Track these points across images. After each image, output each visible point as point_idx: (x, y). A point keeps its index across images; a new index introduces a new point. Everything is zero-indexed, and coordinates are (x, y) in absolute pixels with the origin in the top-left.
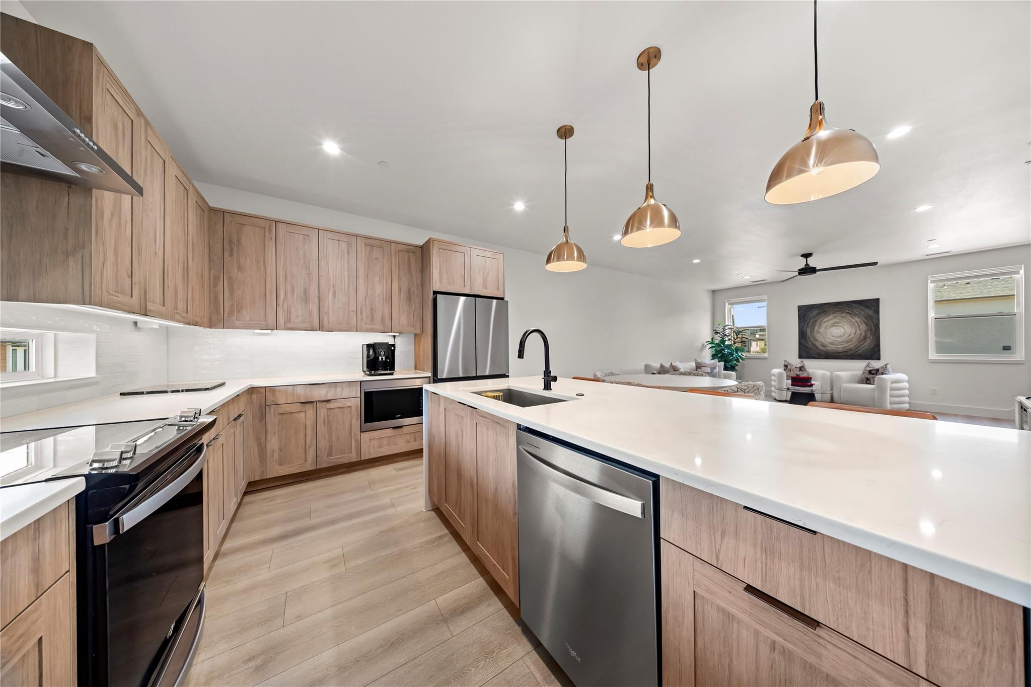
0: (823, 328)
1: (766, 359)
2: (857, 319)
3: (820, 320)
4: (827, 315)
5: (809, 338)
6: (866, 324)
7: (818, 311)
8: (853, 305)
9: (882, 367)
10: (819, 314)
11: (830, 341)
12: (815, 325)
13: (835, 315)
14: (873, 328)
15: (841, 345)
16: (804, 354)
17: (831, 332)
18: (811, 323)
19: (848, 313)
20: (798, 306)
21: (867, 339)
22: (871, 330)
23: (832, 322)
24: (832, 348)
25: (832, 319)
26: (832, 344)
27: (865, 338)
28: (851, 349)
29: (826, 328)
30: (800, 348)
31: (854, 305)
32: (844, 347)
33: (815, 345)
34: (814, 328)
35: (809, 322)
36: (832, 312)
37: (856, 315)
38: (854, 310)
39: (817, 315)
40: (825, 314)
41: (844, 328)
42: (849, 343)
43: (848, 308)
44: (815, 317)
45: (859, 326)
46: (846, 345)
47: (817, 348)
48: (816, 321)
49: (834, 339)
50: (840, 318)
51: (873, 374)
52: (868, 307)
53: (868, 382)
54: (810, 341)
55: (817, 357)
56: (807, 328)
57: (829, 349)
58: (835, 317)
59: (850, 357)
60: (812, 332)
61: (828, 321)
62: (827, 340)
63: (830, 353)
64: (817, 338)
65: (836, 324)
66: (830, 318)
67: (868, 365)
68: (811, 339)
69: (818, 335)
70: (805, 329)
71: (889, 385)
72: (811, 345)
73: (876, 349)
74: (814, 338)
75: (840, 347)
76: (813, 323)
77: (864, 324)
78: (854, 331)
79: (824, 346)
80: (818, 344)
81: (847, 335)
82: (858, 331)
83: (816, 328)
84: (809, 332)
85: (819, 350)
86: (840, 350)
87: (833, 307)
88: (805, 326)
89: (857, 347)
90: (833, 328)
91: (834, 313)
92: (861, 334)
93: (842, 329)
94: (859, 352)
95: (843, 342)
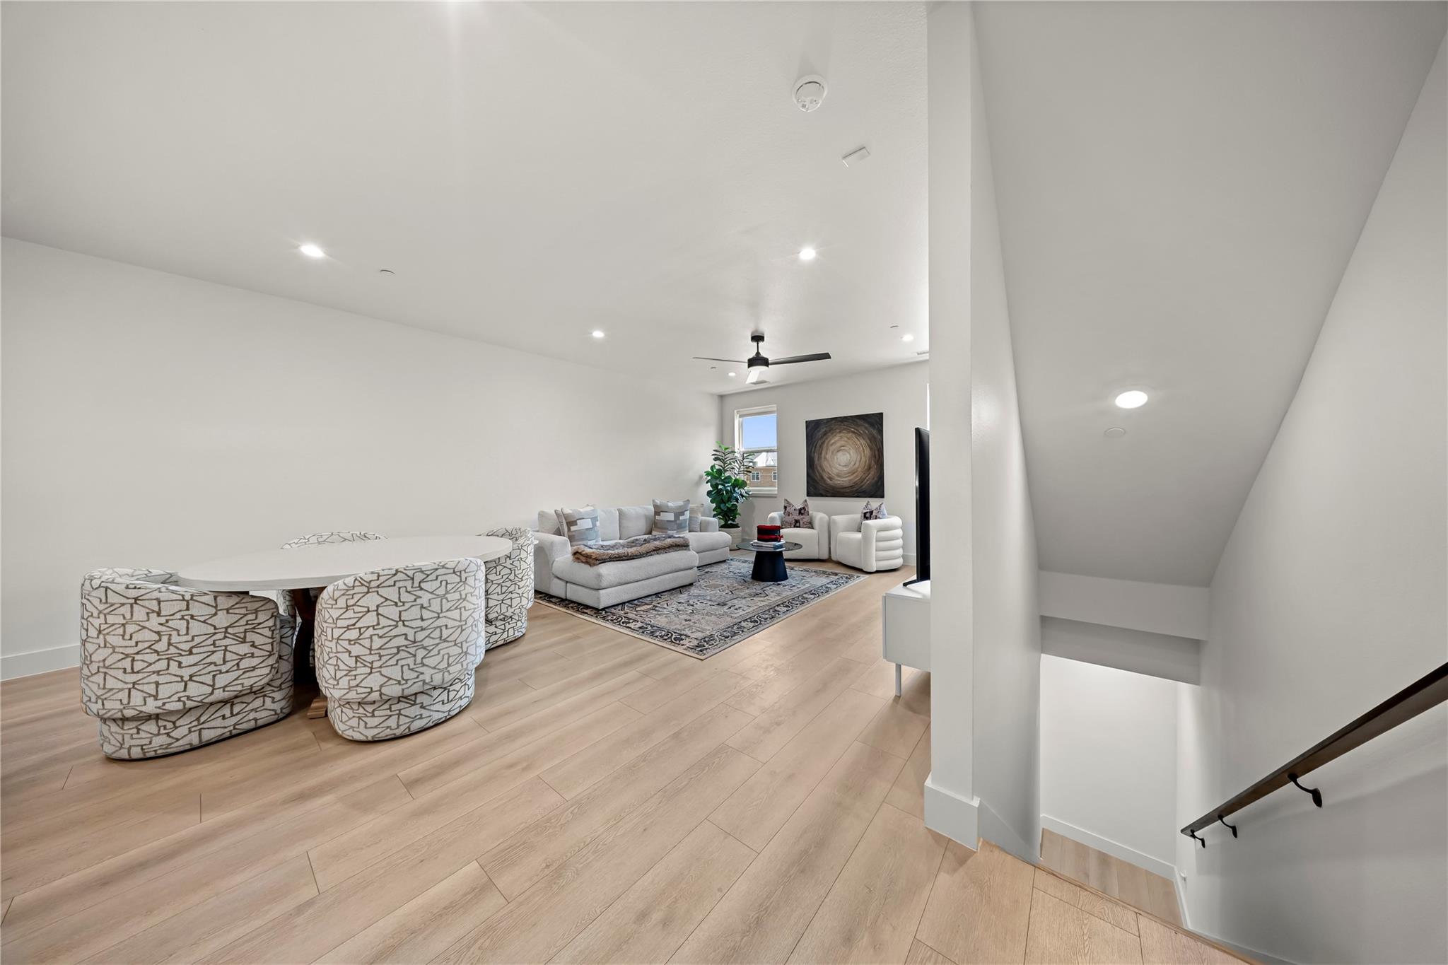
0: (830, 453)
2: (862, 441)
3: (827, 442)
4: (834, 434)
5: (817, 468)
6: (871, 449)
7: (826, 429)
8: (858, 421)
9: (880, 509)
10: (826, 433)
11: (837, 471)
12: (823, 448)
13: (842, 434)
14: (877, 453)
15: (845, 477)
16: (811, 490)
17: (837, 459)
18: (818, 446)
19: (853, 432)
20: (806, 422)
21: (871, 469)
22: (877, 456)
23: (838, 444)
24: (838, 481)
25: (838, 440)
27: (869, 468)
28: (856, 484)
29: (833, 452)
30: (807, 482)
31: (860, 422)
32: (850, 480)
33: (822, 477)
34: (821, 453)
35: (816, 444)
36: (838, 431)
37: (860, 435)
38: (859, 429)
39: (825, 435)
40: (832, 434)
41: (850, 455)
42: (855, 475)
43: (853, 426)
44: (822, 437)
45: (864, 451)
46: (852, 477)
47: (824, 481)
48: (823, 443)
49: (840, 468)
50: (846, 439)
52: (872, 425)
54: (818, 471)
55: (824, 494)
56: (814, 453)
57: (836, 482)
58: (841, 438)
59: (856, 494)
60: (819, 458)
61: (835, 443)
62: (834, 469)
63: (837, 488)
64: (824, 467)
65: (842, 448)
66: (837, 438)
67: (866, 506)
68: (819, 468)
69: (825, 463)
70: (812, 455)
71: (874, 535)
72: (819, 477)
73: (879, 484)
74: (821, 467)
75: (846, 481)
76: (820, 447)
77: (868, 449)
78: (859, 458)
79: (830, 479)
80: (825, 476)
81: (853, 463)
82: (863, 458)
83: (823, 452)
84: (816, 459)
85: (826, 484)
86: (846, 484)
87: (839, 423)
88: (813, 450)
89: (862, 480)
90: (840, 454)
91: (840, 432)
92: (866, 462)
93: (848, 455)
94: (864, 487)
95: (849, 473)
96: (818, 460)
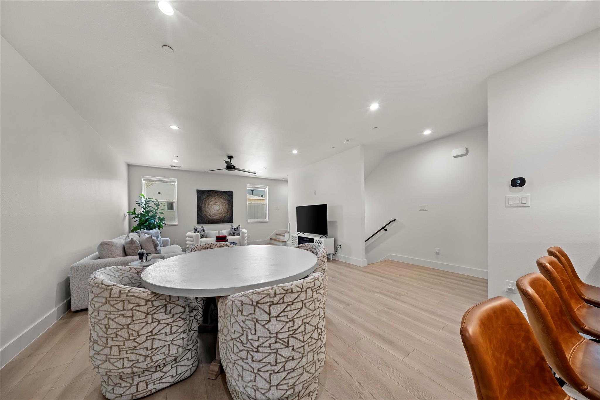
0: (210, 205)
1: (177, 226)
2: (225, 202)
3: (208, 200)
4: (212, 197)
7: (207, 194)
8: (223, 193)
9: (239, 227)
10: (208, 196)
11: (213, 213)
12: (206, 203)
13: (216, 198)
14: (231, 206)
16: (201, 221)
17: (213, 208)
18: (204, 202)
19: (221, 197)
20: (197, 190)
21: (229, 212)
22: (230, 208)
23: (214, 202)
24: (214, 217)
25: (214, 200)
26: (214, 215)
27: (228, 212)
28: (222, 218)
29: (211, 205)
30: (198, 218)
31: (224, 194)
32: (219, 217)
33: (206, 215)
35: (203, 200)
37: (224, 199)
38: (223, 196)
39: (207, 197)
40: (211, 197)
41: (220, 206)
42: (222, 214)
43: (221, 195)
45: (225, 205)
46: (220, 215)
47: (207, 217)
48: (206, 201)
49: (215, 212)
50: (217, 200)
51: (236, 230)
52: (229, 196)
53: (234, 235)
54: (204, 212)
55: (207, 222)
56: (202, 205)
57: (213, 217)
58: (215, 199)
59: (222, 222)
60: (205, 207)
61: (212, 201)
62: (212, 212)
63: (214, 220)
64: (207, 211)
65: (216, 203)
66: (213, 199)
67: (232, 226)
68: (204, 211)
69: (208, 209)
70: (201, 205)
71: (245, 235)
72: (204, 215)
73: (232, 218)
74: (206, 211)
75: (217, 217)
76: (205, 202)
77: (227, 205)
78: (223, 208)
79: (210, 216)
80: (208, 215)
81: (221, 210)
82: (225, 208)
83: (206, 205)
84: (203, 207)
85: (208, 218)
86: (218, 218)
87: (215, 193)
88: (201, 203)
89: (225, 216)
90: (215, 206)
91: (215, 197)
92: (226, 210)
93: (219, 207)
94: (225, 219)
95: (219, 214)
96: (204, 208)
